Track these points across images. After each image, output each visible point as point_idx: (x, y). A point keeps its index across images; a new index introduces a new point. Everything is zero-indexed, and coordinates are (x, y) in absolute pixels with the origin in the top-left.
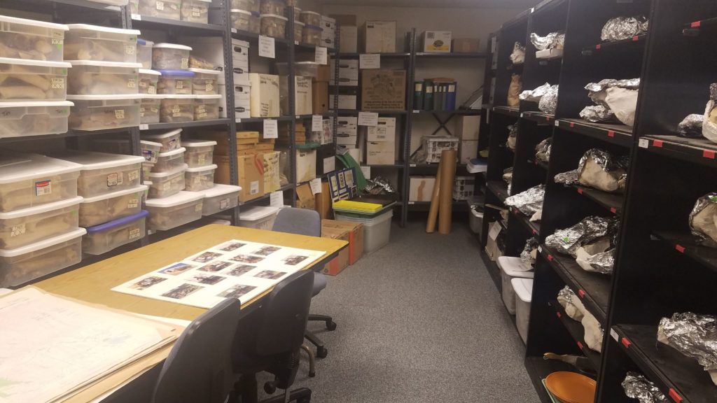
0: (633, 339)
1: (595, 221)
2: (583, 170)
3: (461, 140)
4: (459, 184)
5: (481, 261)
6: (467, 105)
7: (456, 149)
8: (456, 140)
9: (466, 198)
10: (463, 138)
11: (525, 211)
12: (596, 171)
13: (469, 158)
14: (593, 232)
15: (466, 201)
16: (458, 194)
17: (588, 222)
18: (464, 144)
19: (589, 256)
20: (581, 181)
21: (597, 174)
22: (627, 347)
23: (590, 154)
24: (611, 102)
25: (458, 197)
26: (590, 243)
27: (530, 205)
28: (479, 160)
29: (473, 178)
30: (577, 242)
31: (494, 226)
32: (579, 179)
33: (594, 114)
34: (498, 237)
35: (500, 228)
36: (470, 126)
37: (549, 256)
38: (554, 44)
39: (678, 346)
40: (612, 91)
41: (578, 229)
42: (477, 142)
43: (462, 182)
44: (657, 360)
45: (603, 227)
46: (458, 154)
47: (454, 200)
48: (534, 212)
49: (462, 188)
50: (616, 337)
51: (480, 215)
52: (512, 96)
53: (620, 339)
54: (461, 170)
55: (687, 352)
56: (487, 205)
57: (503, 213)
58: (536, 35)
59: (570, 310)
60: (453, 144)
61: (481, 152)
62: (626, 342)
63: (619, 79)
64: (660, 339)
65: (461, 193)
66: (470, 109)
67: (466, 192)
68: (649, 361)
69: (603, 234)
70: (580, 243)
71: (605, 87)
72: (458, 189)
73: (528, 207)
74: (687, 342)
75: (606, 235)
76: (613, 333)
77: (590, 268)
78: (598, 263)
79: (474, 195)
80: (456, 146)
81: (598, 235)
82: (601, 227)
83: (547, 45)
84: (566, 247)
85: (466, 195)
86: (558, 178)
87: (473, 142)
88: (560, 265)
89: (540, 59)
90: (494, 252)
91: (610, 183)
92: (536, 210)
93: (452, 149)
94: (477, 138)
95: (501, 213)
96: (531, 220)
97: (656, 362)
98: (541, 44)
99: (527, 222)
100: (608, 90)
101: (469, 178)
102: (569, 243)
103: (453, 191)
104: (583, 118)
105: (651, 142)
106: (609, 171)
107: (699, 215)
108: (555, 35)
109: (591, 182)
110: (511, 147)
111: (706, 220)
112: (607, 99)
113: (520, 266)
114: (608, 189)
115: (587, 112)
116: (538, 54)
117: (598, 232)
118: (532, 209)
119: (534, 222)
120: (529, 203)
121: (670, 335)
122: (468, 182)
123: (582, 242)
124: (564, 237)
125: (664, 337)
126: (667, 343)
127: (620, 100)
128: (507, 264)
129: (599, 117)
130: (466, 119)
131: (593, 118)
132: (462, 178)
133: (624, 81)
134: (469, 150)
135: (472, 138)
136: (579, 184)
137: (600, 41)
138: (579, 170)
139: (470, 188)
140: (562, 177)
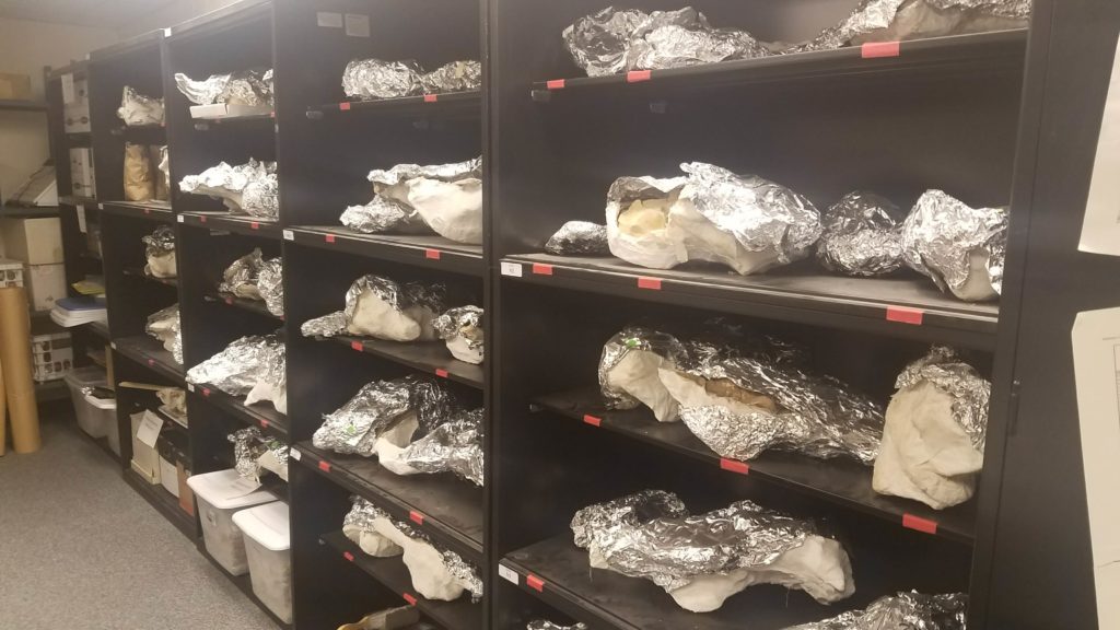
0: (542, 573)
1: (384, 390)
2: (354, 312)
3: (26, 265)
4: (39, 350)
5: (129, 489)
6: (24, 199)
7: (21, 284)
8: (16, 266)
9: (61, 375)
10: (31, 262)
11: (230, 390)
12: (381, 312)
13: (51, 299)
14: (390, 408)
15: (62, 380)
16: (42, 369)
17: (373, 393)
18: (34, 273)
19: (403, 451)
20: (352, 329)
21: (383, 316)
22: (541, 590)
23: (365, 285)
24: (420, 203)
25: (43, 375)
26: (389, 427)
27: (238, 376)
28: (76, 299)
29: (67, 335)
30: (369, 431)
31: (144, 420)
32: (346, 326)
33: (367, 220)
34: (159, 441)
35: (160, 422)
36: (42, 238)
37: (322, 463)
38: (225, 95)
39: (622, 568)
40: (418, 184)
41: (361, 408)
42: (62, 267)
43: (46, 346)
44: (598, 598)
45: (402, 397)
46: (27, 294)
47: (36, 383)
48: (249, 389)
49: (47, 357)
50: (513, 578)
51: (108, 405)
52: (134, 184)
53: (522, 578)
54: (40, 323)
55: (634, 572)
56: (123, 384)
57: (164, 396)
58: (185, 77)
59: (369, 544)
60: (11, 274)
61: (75, 285)
62: (536, 582)
63: (423, 163)
64: (593, 564)
65: (47, 367)
66: (35, 206)
67: (58, 364)
68: (586, 604)
69: (405, 409)
70: (373, 430)
71: (404, 178)
72: (41, 361)
73: (235, 381)
74: (634, 558)
75: (410, 409)
76: (503, 571)
77: (408, 470)
78: (419, 459)
79: (75, 366)
80: (19, 278)
81: (396, 411)
82: (398, 398)
83: (212, 96)
84: (353, 442)
85: (58, 370)
86: (309, 328)
87: (52, 268)
88: (350, 475)
89: (200, 121)
90: (156, 470)
91: (408, 328)
92: (250, 384)
93: (12, 285)
94: (61, 258)
95: (159, 395)
96: (246, 403)
97: (597, 601)
98: (200, 94)
99: (241, 409)
100: (410, 182)
101: (58, 336)
102: (356, 435)
103: (33, 367)
104: (348, 227)
105: (527, 268)
106: (402, 309)
107: (616, 368)
108: (227, 78)
109: (373, 330)
110: (155, 273)
111: (631, 375)
112: (411, 197)
113: (233, 487)
114: (407, 338)
115: (353, 216)
116: (195, 112)
117: (398, 407)
118: (244, 384)
119: (253, 405)
120: (234, 373)
121: (609, 554)
122: (58, 345)
123: (378, 428)
124: (344, 427)
125: (601, 560)
126: (606, 566)
127: (433, 199)
128: (208, 487)
129: (378, 225)
130: (31, 226)
131: (367, 226)
132: (46, 338)
133: (433, 167)
134: (48, 285)
135: (51, 259)
136: (347, 335)
137: (343, 97)
138: (348, 311)
139: (65, 354)
140: (317, 326)
